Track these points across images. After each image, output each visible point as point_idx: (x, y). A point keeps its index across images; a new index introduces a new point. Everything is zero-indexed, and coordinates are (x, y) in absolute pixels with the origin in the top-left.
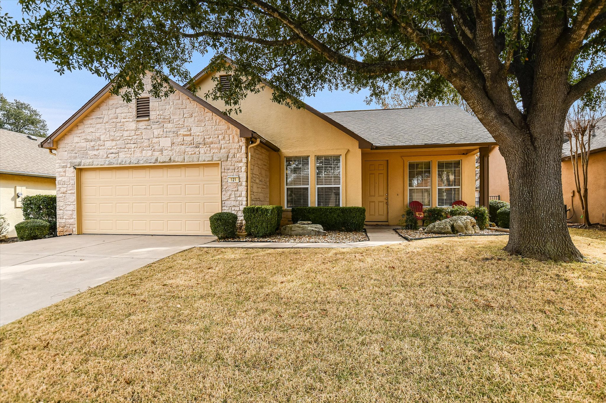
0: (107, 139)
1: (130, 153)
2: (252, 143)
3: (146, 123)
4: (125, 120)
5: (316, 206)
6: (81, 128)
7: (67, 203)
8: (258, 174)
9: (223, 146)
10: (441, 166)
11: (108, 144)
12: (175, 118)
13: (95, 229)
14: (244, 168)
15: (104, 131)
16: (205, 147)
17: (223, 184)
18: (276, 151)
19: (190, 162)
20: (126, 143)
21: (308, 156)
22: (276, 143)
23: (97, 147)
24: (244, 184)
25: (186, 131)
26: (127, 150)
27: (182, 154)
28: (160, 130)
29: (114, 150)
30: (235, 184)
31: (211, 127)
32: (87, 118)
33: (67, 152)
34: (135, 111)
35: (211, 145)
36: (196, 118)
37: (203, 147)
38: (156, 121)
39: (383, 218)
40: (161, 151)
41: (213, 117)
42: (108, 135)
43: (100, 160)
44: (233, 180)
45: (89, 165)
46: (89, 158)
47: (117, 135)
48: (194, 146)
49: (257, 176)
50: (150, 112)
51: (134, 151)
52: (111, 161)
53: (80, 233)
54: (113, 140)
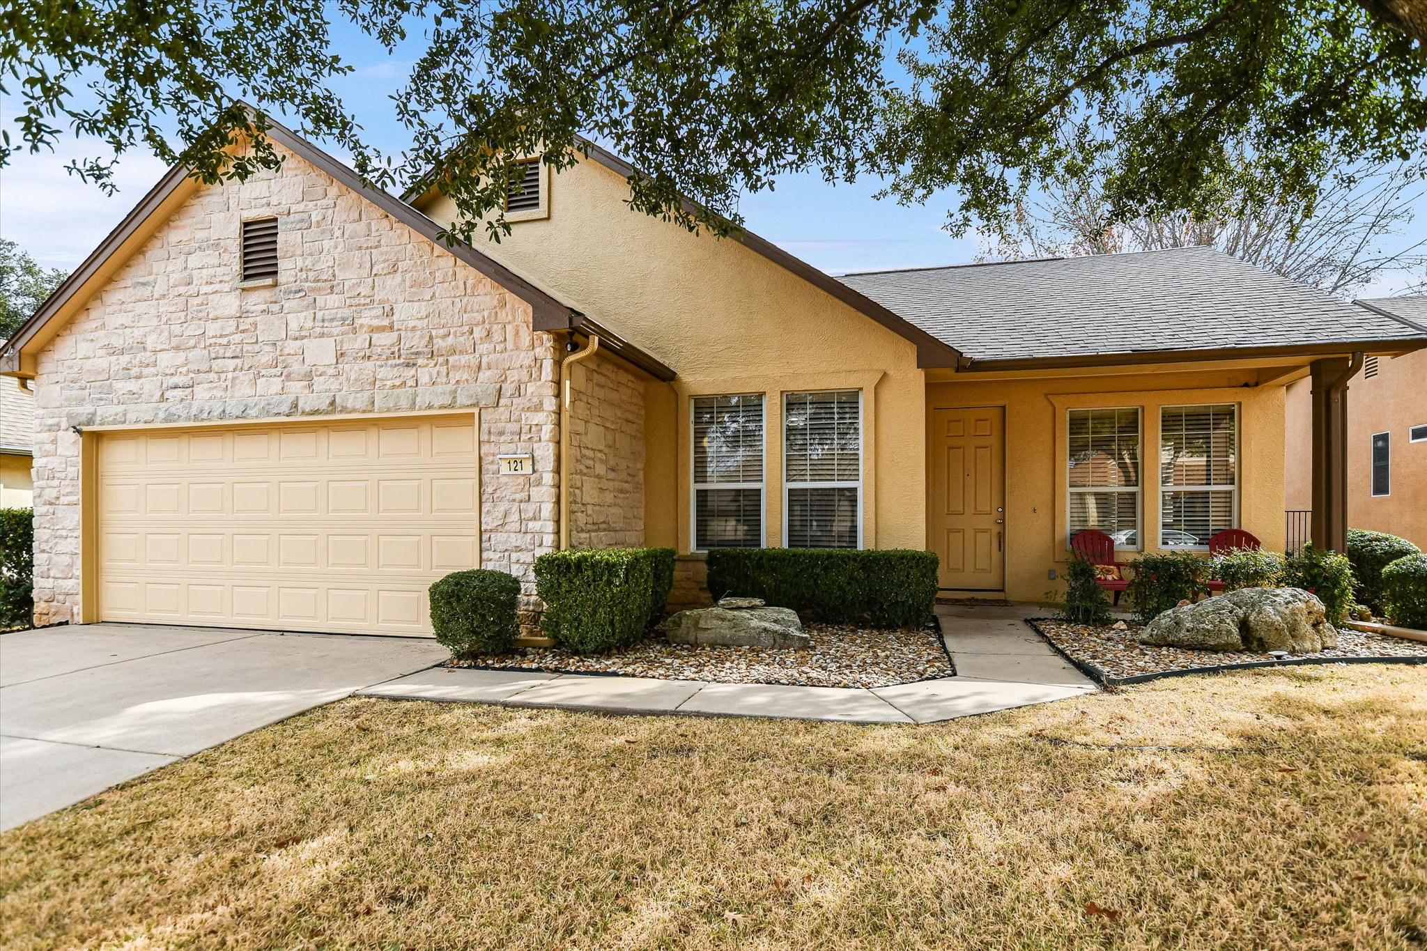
0: (164, 347)
1: (224, 385)
2: (576, 348)
3: (266, 294)
4: (209, 289)
5: (785, 546)
6: (97, 314)
7: (59, 533)
8: (602, 447)
9: (485, 360)
10: (1171, 421)
11: (167, 360)
12: (349, 276)
13: (134, 610)
14: (547, 431)
15: (155, 322)
16: (433, 363)
17: (486, 478)
18: (664, 380)
19: (388, 410)
20: (213, 355)
21: (761, 395)
22: (664, 354)
23: (137, 369)
24: (548, 478)
25: (377, 317)
26: (216, 376)
27: (367, 387)
28: (304, 314)
29: (182, 378)
30: (521, 480)
31: (449, 301)
32: (113, 285)
33: (59, 386)
34: (237, 259)
35: (451, 359)
36: (408, 276)
37: (427, 365)
38: (294, 287)
39: (990, 580)
40: (309, 377)
41: (458, 270)
42: (166, 334)
43: (144, 406)
44: (513, 466)
45: (114, 422)
46: (116, 401)
47: (187, 333)
48: (402, 361)
49: (599, 455)
50: (279, 262)
51: (234, 379)
52: (173, 410)
53: (93, 620)
54: (177, 348)
